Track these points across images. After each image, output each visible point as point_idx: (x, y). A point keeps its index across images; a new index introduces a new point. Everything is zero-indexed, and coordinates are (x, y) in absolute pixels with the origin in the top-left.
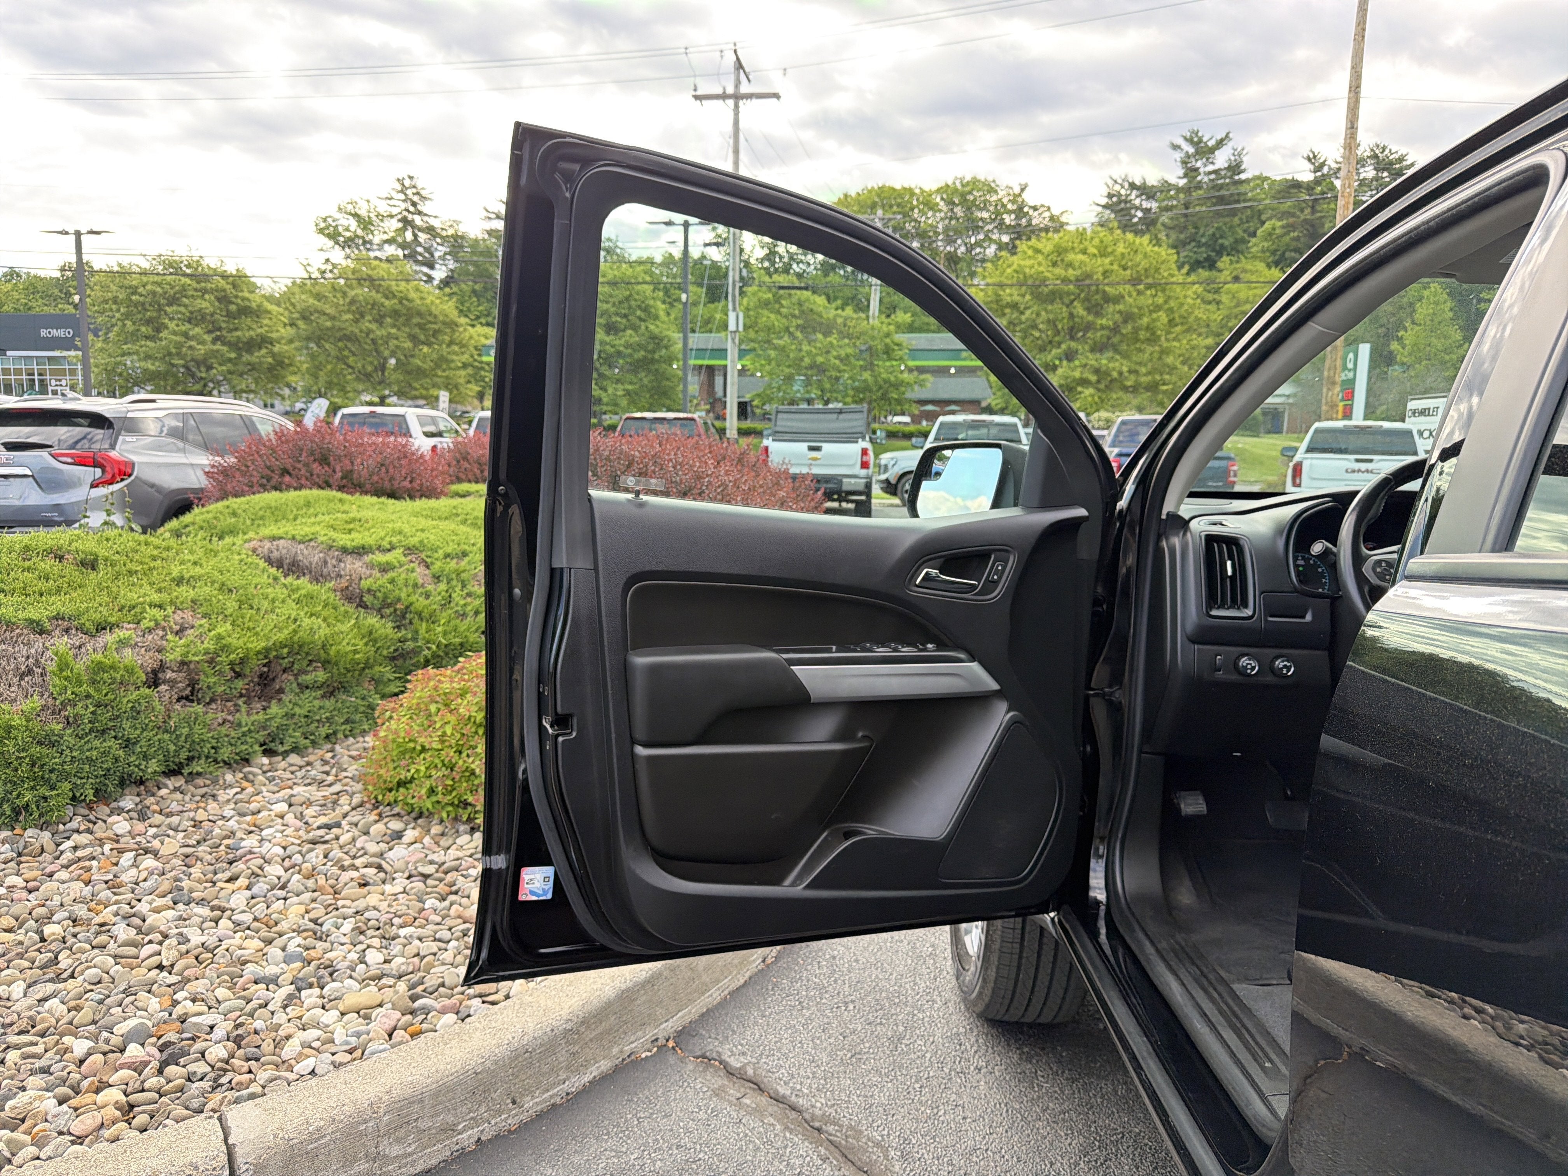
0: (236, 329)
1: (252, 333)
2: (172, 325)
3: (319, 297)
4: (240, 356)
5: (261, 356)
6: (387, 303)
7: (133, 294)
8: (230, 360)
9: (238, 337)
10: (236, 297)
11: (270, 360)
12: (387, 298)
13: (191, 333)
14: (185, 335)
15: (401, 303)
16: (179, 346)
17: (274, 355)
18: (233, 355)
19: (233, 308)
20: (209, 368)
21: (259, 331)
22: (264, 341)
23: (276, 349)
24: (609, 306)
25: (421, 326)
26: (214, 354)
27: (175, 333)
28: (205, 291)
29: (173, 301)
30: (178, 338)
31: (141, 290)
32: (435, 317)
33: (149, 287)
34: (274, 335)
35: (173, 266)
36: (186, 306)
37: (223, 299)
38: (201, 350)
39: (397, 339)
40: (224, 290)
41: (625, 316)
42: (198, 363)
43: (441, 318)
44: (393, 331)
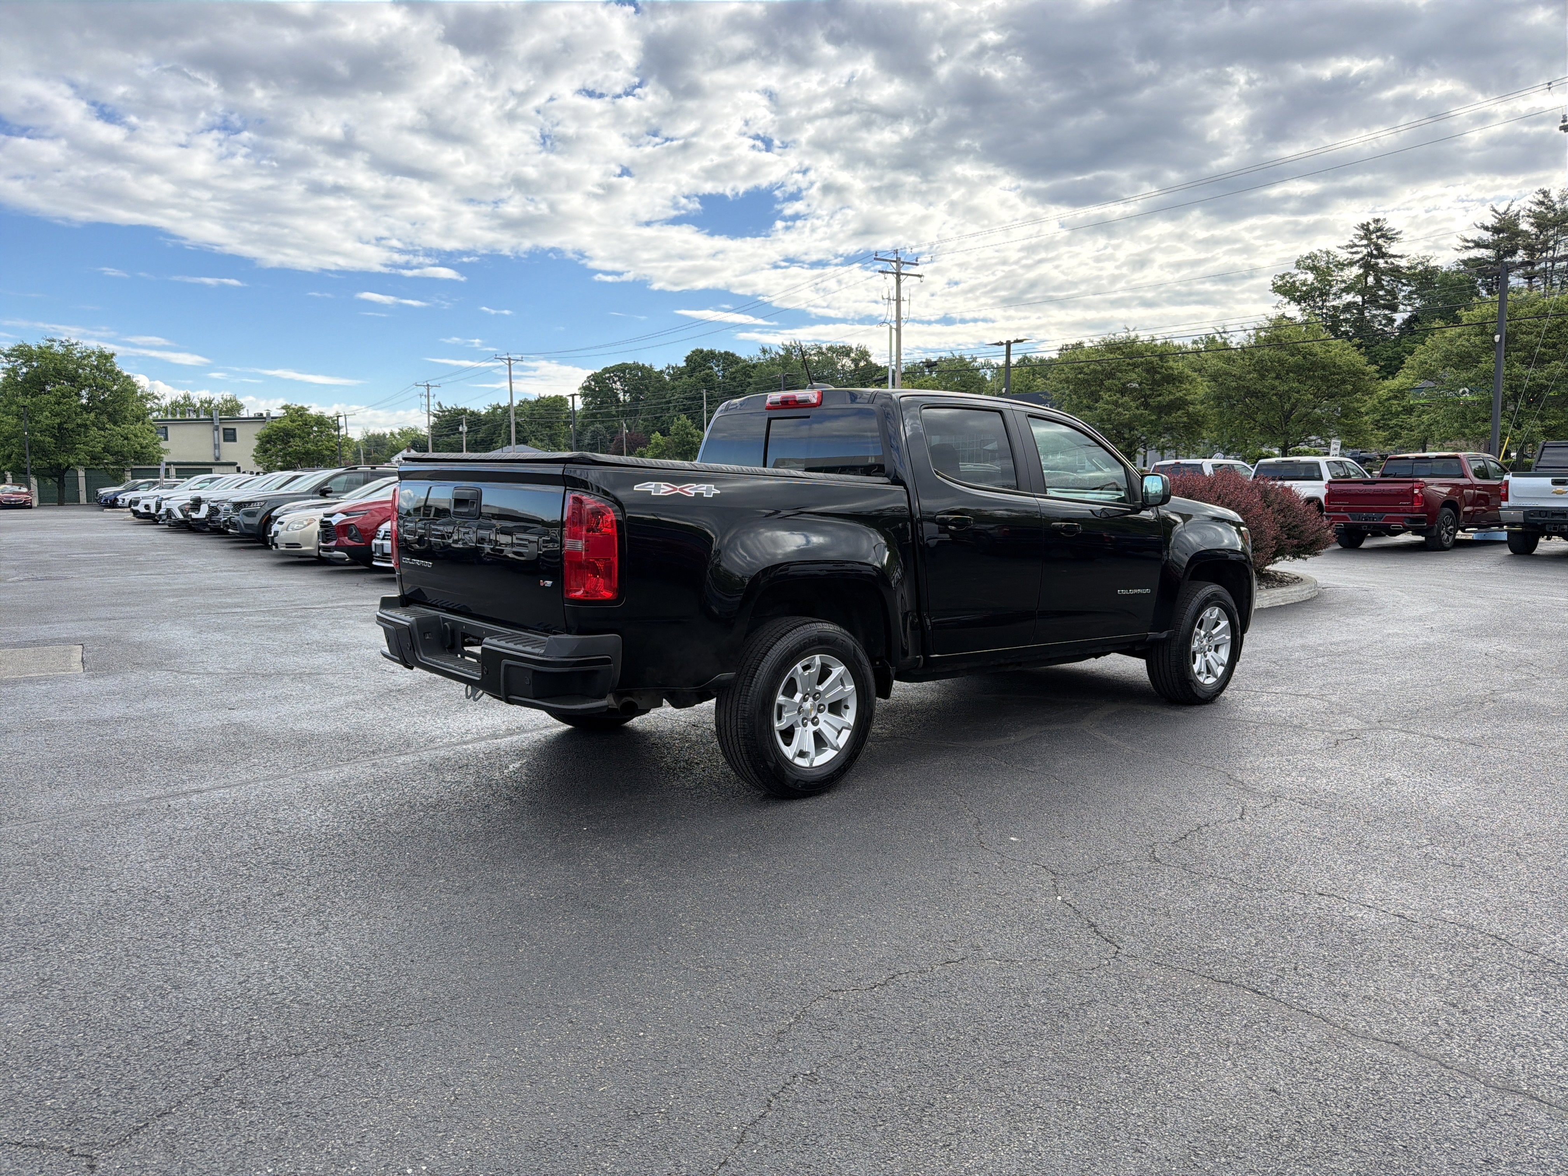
0: (1160, 395)
1: (1171, 397)
2: (1106, 396)
3: (1229, 360)
4: (1160, 418)
5: (1179, 417)
6: (1291, 359)
7: (1080, 373)
8: (1151, 422)
9: (1159, 402)
10: (1162, 367)
11: (1185, 419)
12: (1293, 355)
13: (1120, 401)
14: (1116, 403)
15: (1304, 358)
16: (1111, 412)
17: (1188, 414)
18: (1154, 417)
19: (1158, 377)
20: (1132, 429)
21: (1177, 394)
22: (1180, 404)
23: (1191, 409)
24: (1533, 336)
25: (1324, 378)
26: (1136, 417)
27: (1108, 403)
28: (1135, 366)
29: (1111, 375)
30: (1110, 407)
31: (1086, 370)
32: (1340, 367)
33: (1091, 367)
34: (1188, 398)
35: (1112, 347)
36: (1120, 379)
37: (1151, 370)
38: (1128, 415)
39: (1298, 392)
40: (1152, 363)
41: (1554, 346)
42: (1125, 425)
43: (1345, 369)
44: (1296, 385)
